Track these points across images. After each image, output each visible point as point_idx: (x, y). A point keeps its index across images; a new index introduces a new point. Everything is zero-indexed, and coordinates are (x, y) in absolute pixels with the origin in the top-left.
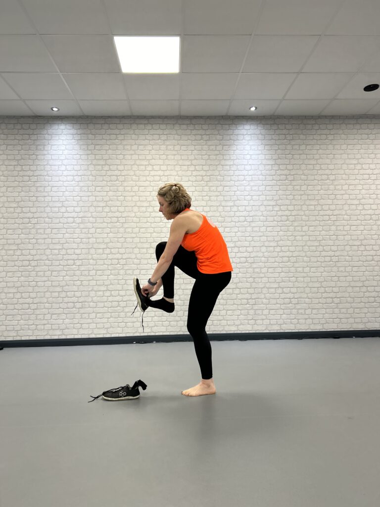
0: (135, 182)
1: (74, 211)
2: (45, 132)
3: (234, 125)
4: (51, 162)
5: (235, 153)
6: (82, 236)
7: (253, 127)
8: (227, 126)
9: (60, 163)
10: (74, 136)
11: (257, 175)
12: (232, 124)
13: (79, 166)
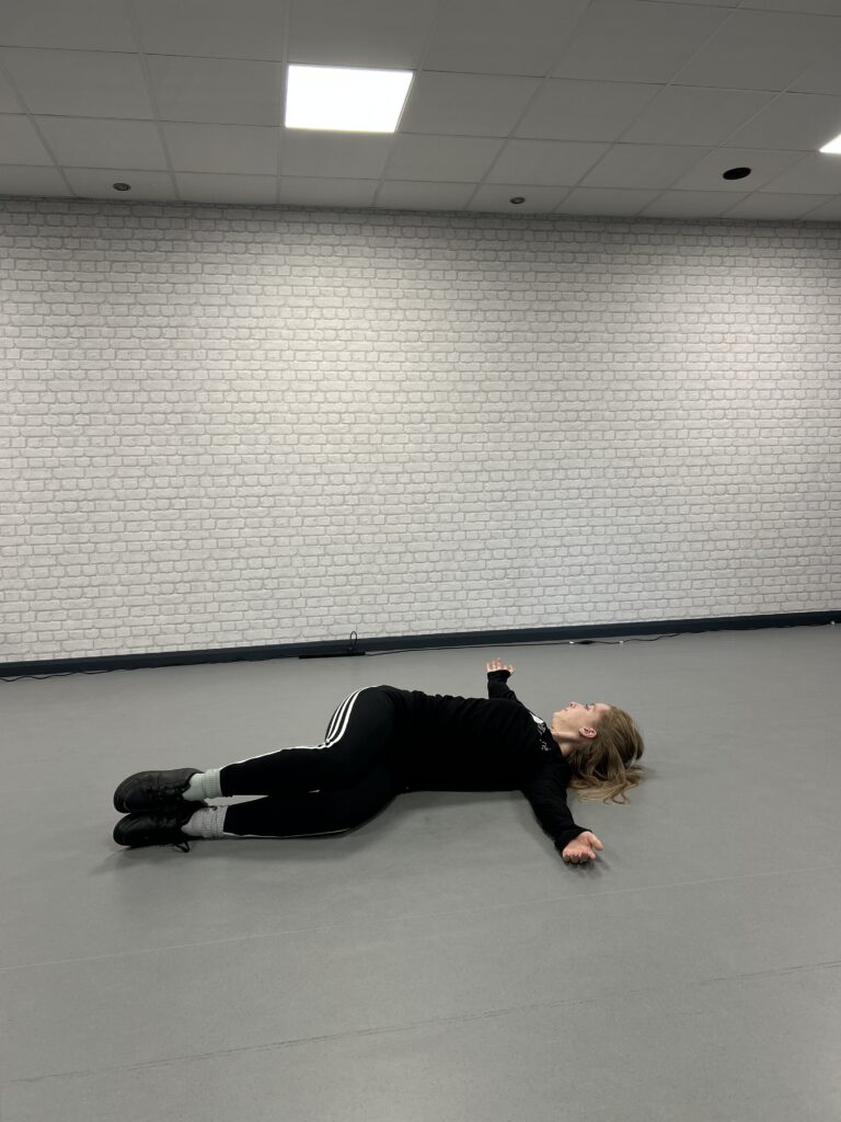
0: (286, 342)
1: (165, 400)
3: (478, 231)
6: (185, 450)
7: (513, 235)
8: (464, 233)
11: (523, 331)
12: (475, 228)
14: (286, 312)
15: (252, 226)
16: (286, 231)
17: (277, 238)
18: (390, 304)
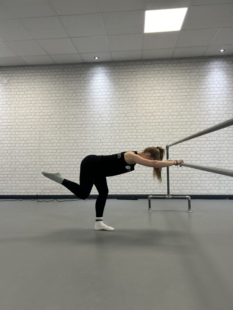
0: (143, 101)
1: (107, 120)
2: (89, 72)
3: (207, 62)
4: (93, 91)
5: (208, 81)
6: (112, 134)
7: (220, 63)
8: (203, 63)
9: (98, 91)
10: (107, 74)
11: (223, 94)
12: (206, 62)
13: (110, 92)
14: (143, 92)
15: (134, 67)
16: (144, 67)
17: (142, 70)
18: (177, 88)
